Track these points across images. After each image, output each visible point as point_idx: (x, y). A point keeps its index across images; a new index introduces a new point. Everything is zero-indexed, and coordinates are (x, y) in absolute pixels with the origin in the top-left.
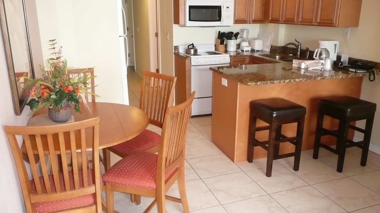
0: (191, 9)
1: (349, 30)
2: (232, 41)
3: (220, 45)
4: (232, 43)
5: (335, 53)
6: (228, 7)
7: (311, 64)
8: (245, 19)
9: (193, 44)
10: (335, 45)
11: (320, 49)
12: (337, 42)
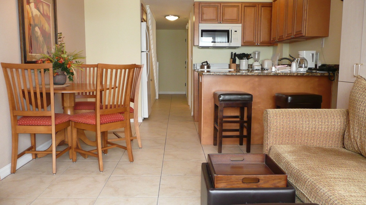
0: (203, 33)
1: (323, 40)
2: (244, 60)
3: (232, 64)
4: (244, 62)
5: (313, 61)
6: (236, 31)
7: (281, 68)
8: (253, 41)
9: (207, 62)
10: (313, 55)
11: (299, 59)
12: (314, 52)
